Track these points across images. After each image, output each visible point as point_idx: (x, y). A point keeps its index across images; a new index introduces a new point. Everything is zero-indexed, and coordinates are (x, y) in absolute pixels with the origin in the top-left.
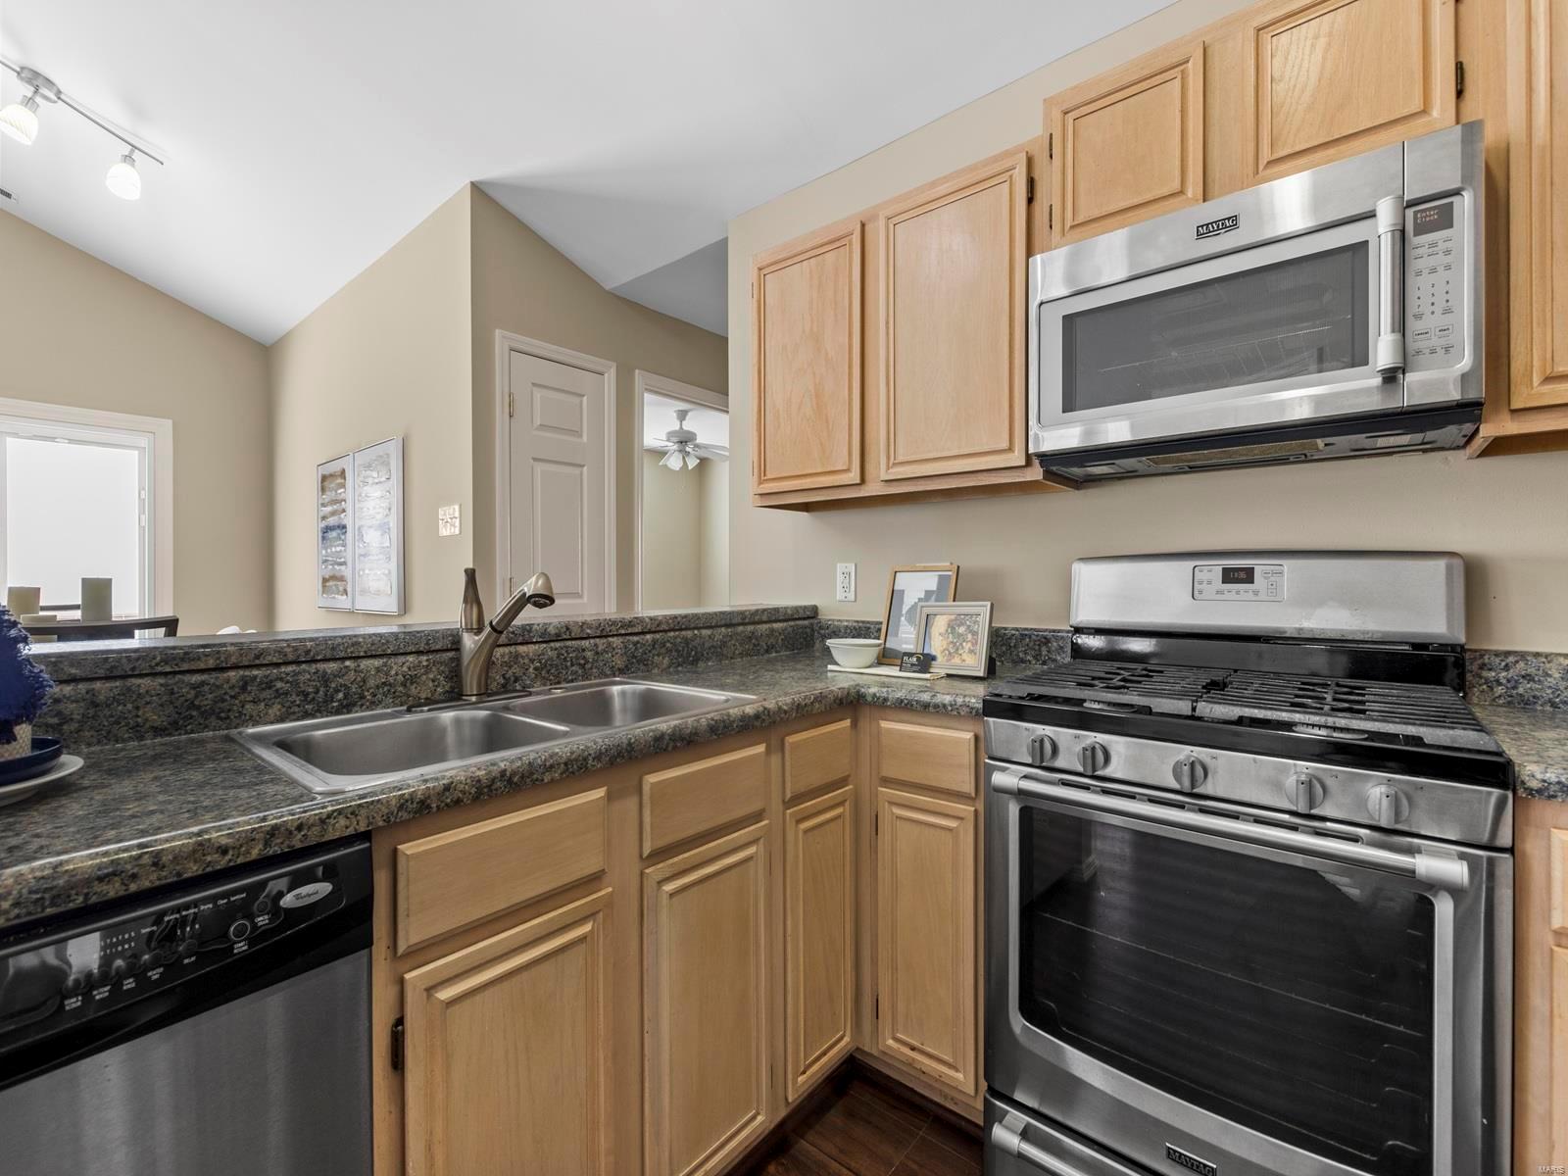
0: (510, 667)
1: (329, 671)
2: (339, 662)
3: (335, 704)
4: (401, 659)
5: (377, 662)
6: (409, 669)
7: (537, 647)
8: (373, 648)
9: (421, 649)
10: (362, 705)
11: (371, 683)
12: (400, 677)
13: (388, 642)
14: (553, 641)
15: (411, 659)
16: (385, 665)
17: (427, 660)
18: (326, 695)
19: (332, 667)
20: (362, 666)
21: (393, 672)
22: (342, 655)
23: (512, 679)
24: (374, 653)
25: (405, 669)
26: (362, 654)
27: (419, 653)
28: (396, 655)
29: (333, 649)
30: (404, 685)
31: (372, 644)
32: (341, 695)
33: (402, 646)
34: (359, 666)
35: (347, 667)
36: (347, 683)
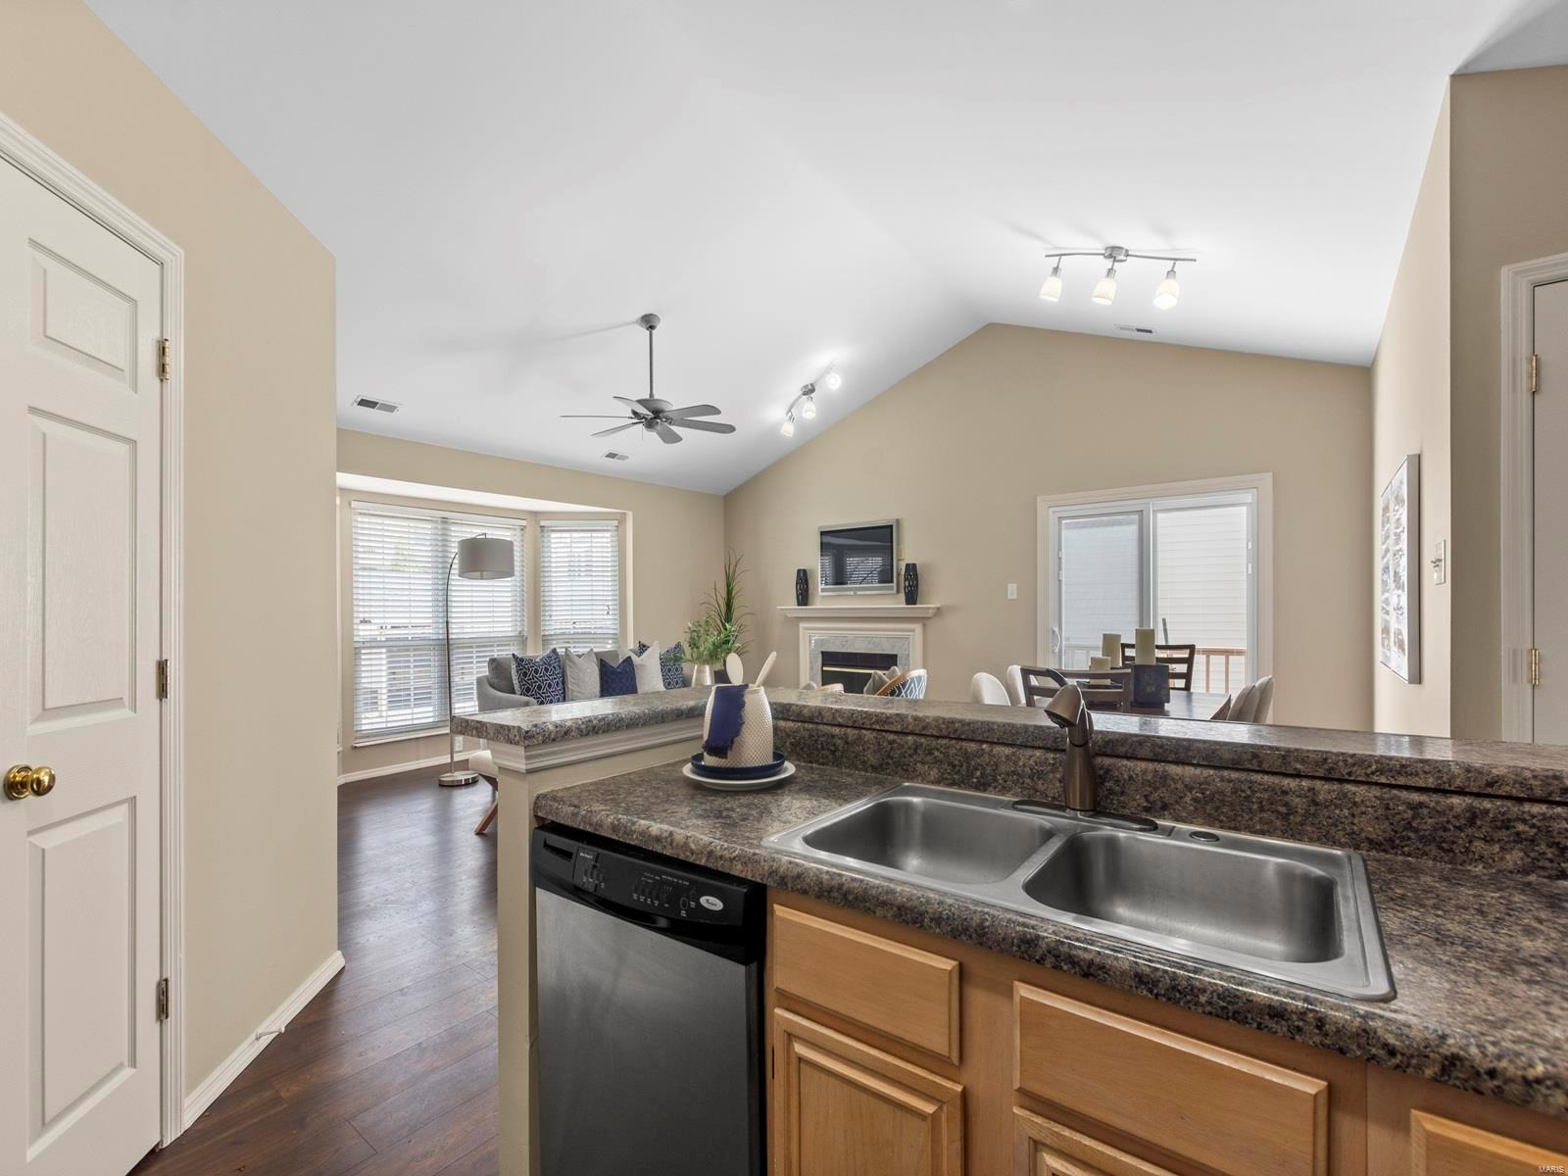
0: (1156, 789)
1: (969, 750)
2: (978, 744)
3: (975, 780)
4: (1029, 752)
5: (1007, 751)
6: (1036, 762)
7: (1198, 771)
8: (1005, 736)
9: (1049, 746)
10: (995, 788)
11: (1003, 768)
12: (1027, 770)
13: (1017, 732)
14: (1227, 768)
15: (1038, 754)
16: (1014, 754)
17: (1054, 758)
18: (968, 770)
19: (972, 747)
20: (995, 751)
21: (1021, 764)
22: (980, 738)
23: (1159, 804)
24: (1005, 741)
25: (1031, 762)
26: (995, 740)
27: (1047, 749)
28: (1027, 747)
29: (973, 732)
30: (1031, 777)
31: (1004, 733)
32: (978, 773)
33: (1030, 739)
34: (992, 751)
35: (983, 750)
36: (983, 764)
